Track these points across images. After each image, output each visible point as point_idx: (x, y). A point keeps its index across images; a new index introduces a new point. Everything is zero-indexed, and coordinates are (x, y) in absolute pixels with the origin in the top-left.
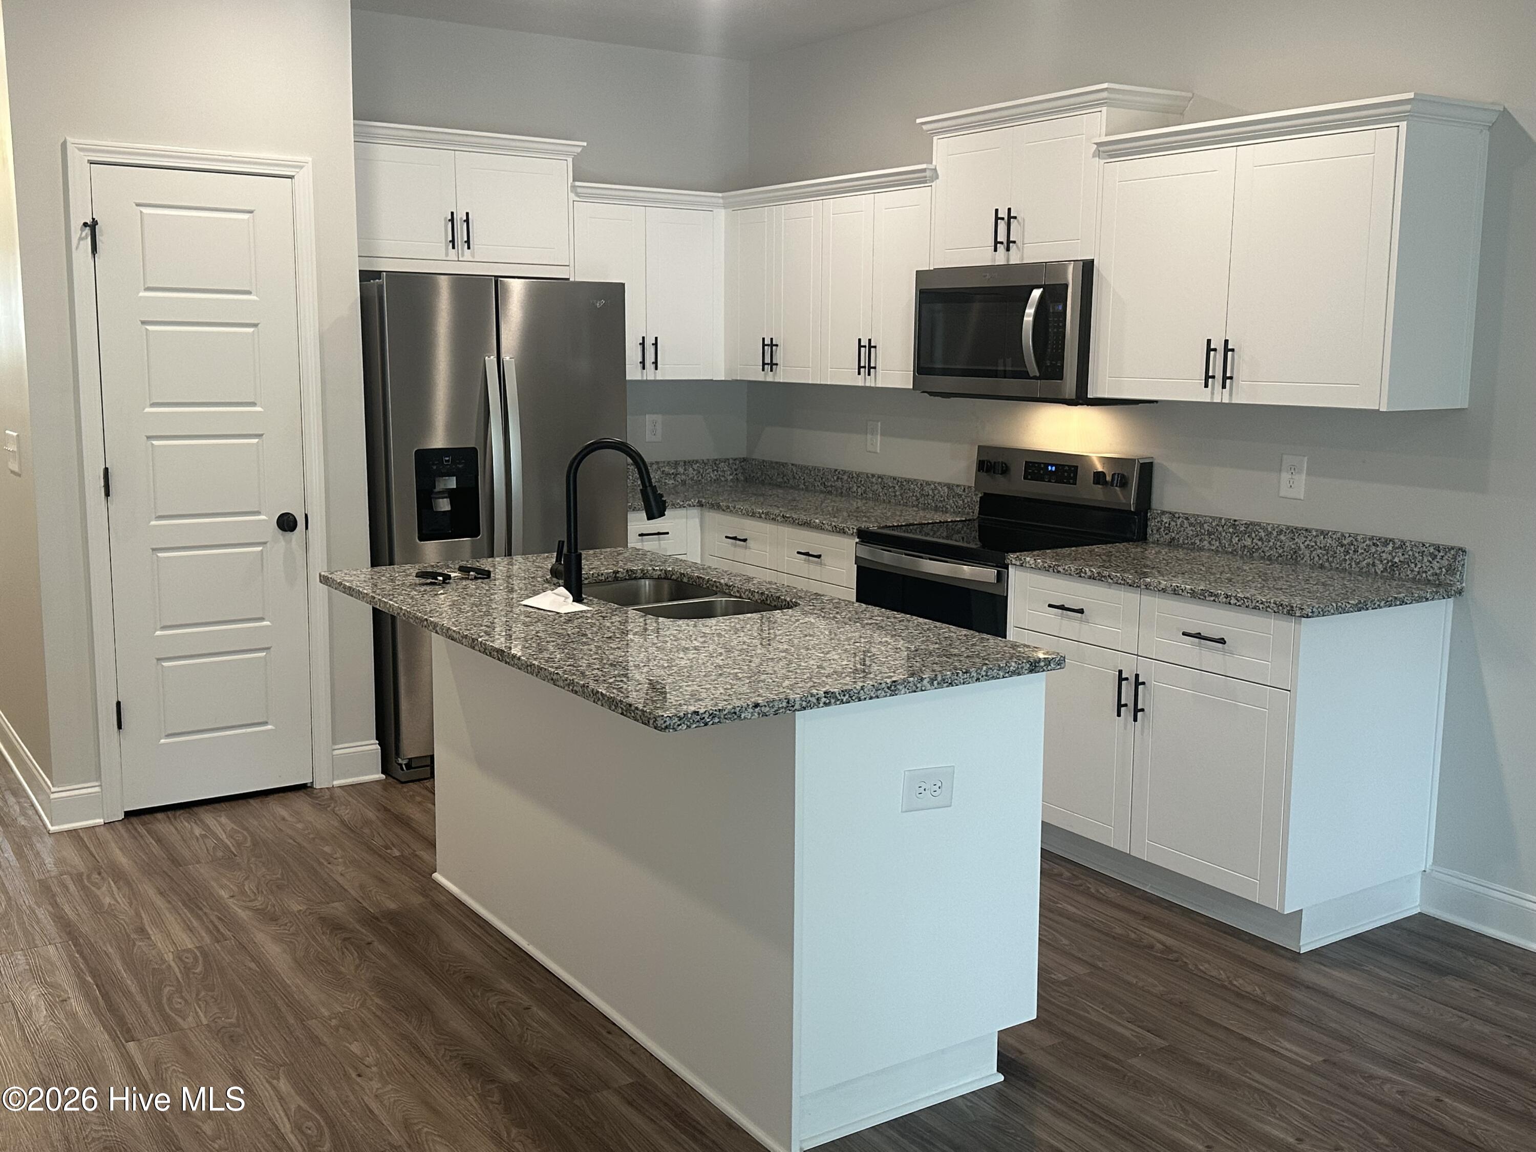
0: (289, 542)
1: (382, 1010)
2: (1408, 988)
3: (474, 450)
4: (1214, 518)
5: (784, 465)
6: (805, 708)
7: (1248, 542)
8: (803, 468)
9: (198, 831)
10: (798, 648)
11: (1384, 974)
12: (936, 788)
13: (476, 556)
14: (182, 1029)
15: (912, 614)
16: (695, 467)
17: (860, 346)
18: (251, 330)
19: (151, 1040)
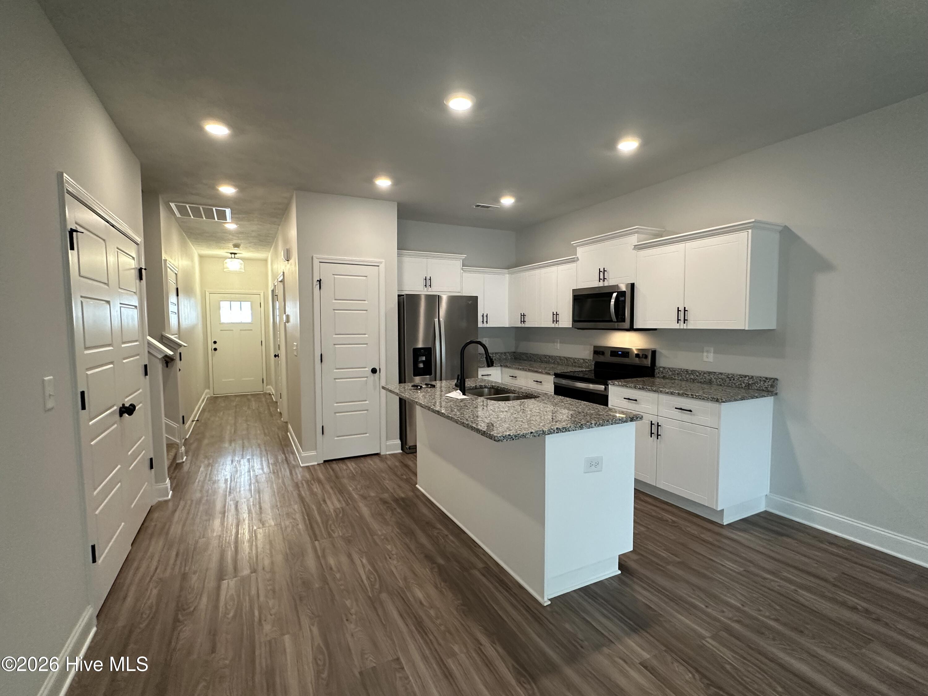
0: (374, 376)
1: (398, 533)
2: (769, 540)
3: (430, 348)
4: (679, 369)
5: (527, 354)
6: (549, 434)
7: (692, 377)
8: (533, 355)
9: (345, 467)
10: (543, 411)
11: (756, 534)
12: (596, 464)
13: (431, 380)
14: (333, 538)
15: (581, 400)
16: (499, 354)
17: (553, 314)
18: (365, 312)
19: (323, 541)
